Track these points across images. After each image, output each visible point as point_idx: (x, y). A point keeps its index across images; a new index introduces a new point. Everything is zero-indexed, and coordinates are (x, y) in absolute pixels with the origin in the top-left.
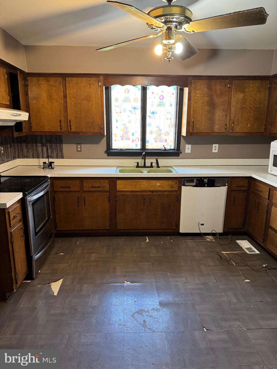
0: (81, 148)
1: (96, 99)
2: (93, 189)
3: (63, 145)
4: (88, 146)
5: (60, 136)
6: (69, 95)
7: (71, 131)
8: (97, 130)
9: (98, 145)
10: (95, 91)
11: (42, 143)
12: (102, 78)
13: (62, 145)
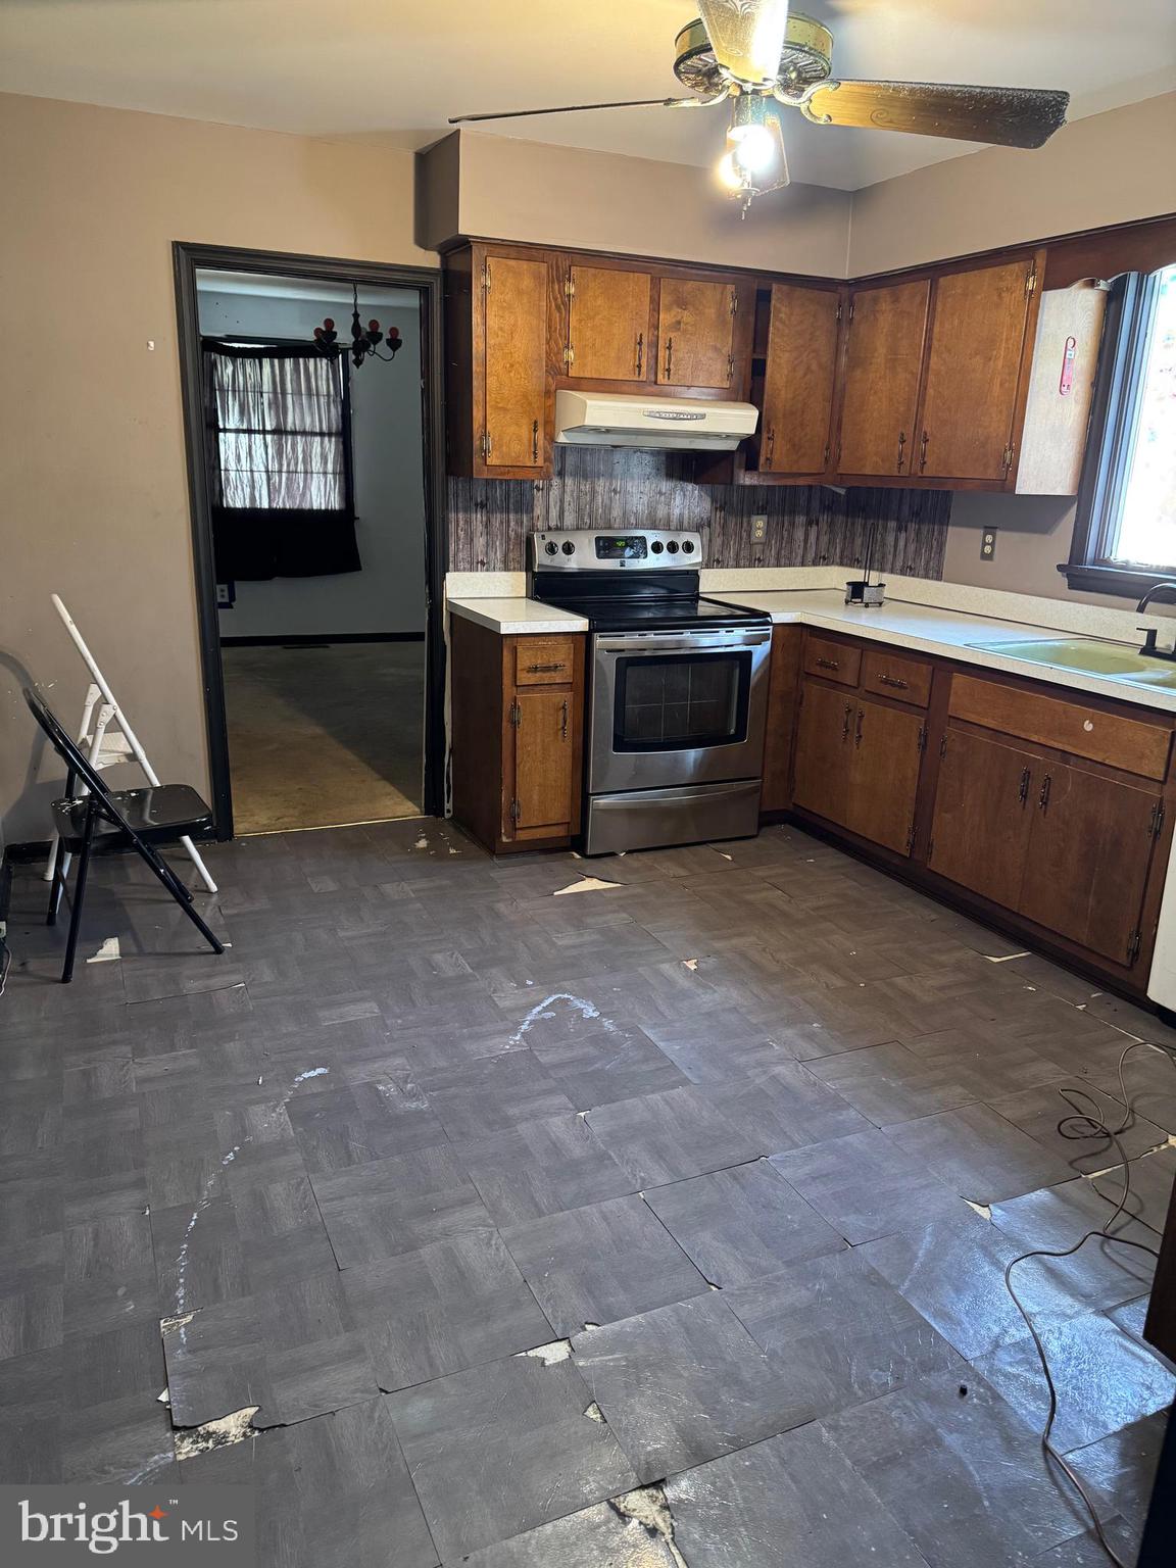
0: (992, 544)
1: (1010, 346)
2: (886, 690)
3: (950, 528)
4: (1015, 536)
5: (948, 494)
6: (939, 340)
7: (924, 475)
8: (991, 474)
9: (1047, 537)
10: (1012, 316)
11: (898, 519)
12: (1041, 259)
13: (945, 528)
